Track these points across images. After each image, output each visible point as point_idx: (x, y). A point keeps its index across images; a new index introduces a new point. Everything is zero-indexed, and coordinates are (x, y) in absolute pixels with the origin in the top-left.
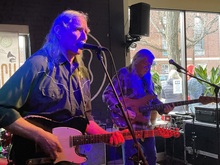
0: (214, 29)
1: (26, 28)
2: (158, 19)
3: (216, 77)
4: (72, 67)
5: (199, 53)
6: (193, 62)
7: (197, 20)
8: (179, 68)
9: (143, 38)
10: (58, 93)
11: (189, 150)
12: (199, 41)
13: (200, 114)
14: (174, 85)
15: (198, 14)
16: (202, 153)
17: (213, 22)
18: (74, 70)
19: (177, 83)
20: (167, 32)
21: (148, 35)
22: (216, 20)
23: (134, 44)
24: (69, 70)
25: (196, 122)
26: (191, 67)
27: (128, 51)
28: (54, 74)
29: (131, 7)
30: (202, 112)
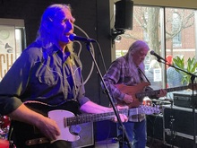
0: (190, 23)
1: (22, 21)
2: (140, 14)
3: (192, 66)
4: (64, 55)
5: (177, 45)
6: (172, 53)
7: (175, 15)
8: (159, 59)
9: (127, 32)
10: (53, 79)
11: (168, 131)
12: (177, 34)
13: (178, 100)
14: (155, 74)
15: (176, 10)
16: (179, 134)
17: (189, 17)
18: (66, 58)
19: (158, 72)
20: (149, 26)
21: (131, 29)
22: (192, 15)
23: (118, 36)
24: (62, 58)
25: (174, 107)
26: (170, 58)
27: (114, 43)
28: (48, 63)
29: (116, 4)
30: (180, 98)
